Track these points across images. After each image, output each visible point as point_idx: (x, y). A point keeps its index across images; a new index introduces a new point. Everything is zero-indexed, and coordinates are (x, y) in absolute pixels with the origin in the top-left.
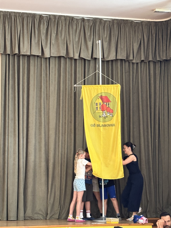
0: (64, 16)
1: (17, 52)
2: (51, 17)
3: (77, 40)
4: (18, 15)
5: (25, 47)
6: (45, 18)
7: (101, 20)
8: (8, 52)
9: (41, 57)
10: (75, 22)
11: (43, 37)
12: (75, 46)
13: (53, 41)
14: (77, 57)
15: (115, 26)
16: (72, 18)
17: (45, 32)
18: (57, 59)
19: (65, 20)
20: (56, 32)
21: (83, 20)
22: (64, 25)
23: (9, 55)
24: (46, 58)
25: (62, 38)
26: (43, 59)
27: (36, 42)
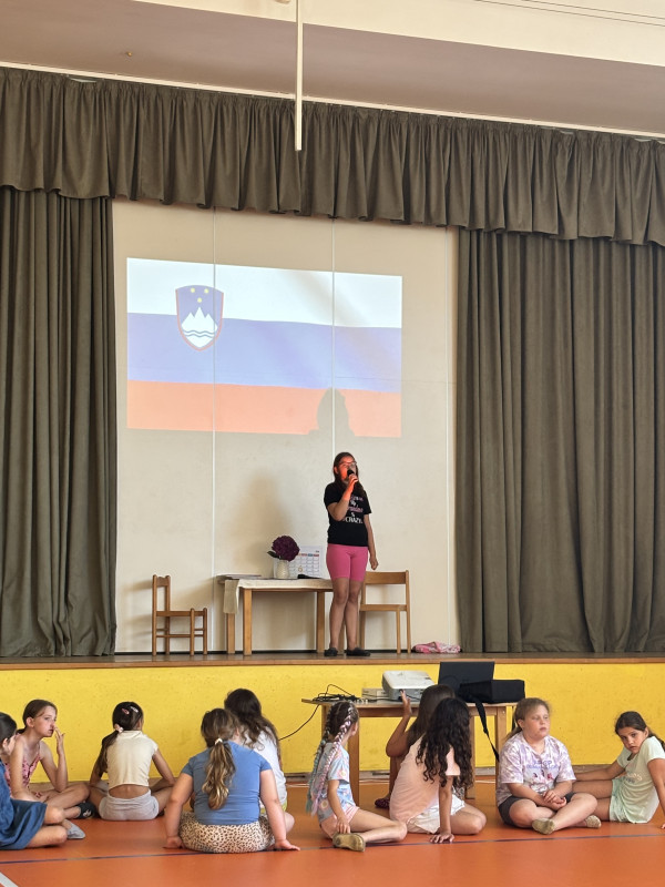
0: (610, 135)
1: (501, 224)
2: (580, 136)
3: (638, 195)
4: (502, 130)
5: (520, 213)
6: (565, 139)
8: (481, 224)
9: (559, 240)
10: (636, 151)
11: (562, 184)
12: (635, 210)
13: (584, 200)
14: (639, 240)
16: (629, 140)
17: (566, 173)
18: (591, 243)
19: (612, 144)
20: (591, 175)
21: (654, 144)
22: (609, 158)
23: (479, 231)
24: (563, 242)
25: (604, 190)
26: (557, 244)
27: (544, 199)
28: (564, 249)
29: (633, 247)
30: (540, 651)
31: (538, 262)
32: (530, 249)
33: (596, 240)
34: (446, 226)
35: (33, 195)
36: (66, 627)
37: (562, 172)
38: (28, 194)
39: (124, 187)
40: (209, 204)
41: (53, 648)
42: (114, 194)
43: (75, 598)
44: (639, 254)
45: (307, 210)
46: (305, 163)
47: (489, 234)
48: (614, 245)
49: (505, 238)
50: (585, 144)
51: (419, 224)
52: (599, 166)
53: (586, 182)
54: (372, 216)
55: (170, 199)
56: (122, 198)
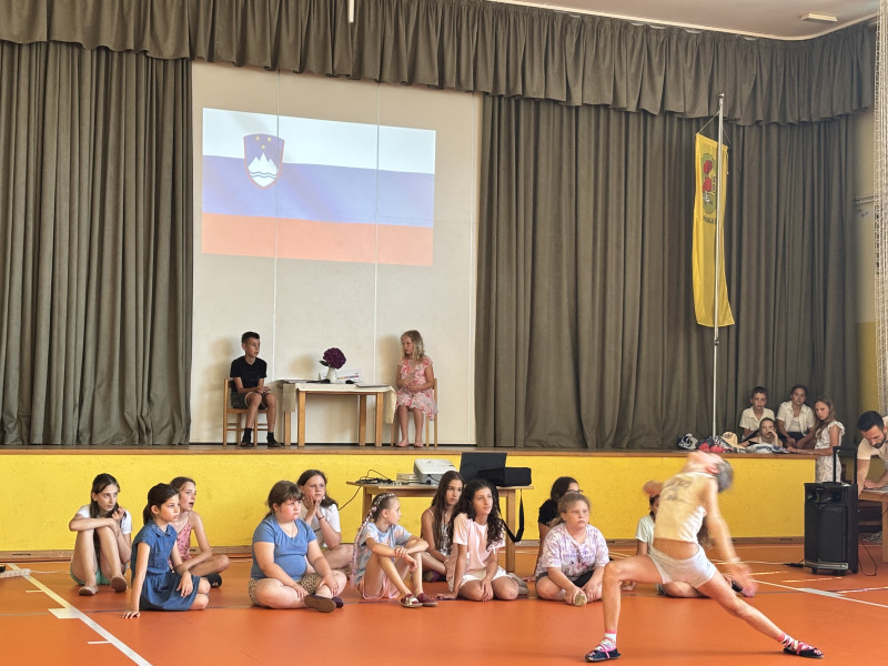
0: (611, 19)
1: (520, 92)
2: (586, 19)
3: (633, 70)
4: (521, 12)
5: (536, 82)
6: (574, 21)
7: (681, 30)
8: (503, 91)
9: (566, 106)
10: (632, 33)
11: (570, 60)
12: (630, 82)
13: (589, 72)
14: (632, 108)
15: (708, 45)
16: (626, 24)
17: (573, 50)
18: (593, 110)
19: (612, 27)
20: (594, 52)
21: (647, 28)
22: (609, 38)
23: (500, 97)
24: (570, 108)
25: (604, 66)
26: (565, 110)
27: (556, 71)
28: (571, 114)
29: (627, 113)
30: (543, 446)
31: (549, 124)
32: (543, 114)
33: (597, 107)
34: (473, 92)
35: (124, 54)
36: (148, 420)
37: (570, 49)
38: (120, 53)
39: (203, 50)
40: (275, 67)
41: (137, 437)
42: (193, 56)
43: (156, 396)
44: (633, 119)
45: (357, 75)
46: (356, 35)
47: (509, 99)
48: (612, 112)
49: (522, 104)
50: (590, 26)
51: (451, 89)
52: (601, 45)
53: (590, 58)
54: (411, 81)
55: (242, 61)
56: (201, 59)
